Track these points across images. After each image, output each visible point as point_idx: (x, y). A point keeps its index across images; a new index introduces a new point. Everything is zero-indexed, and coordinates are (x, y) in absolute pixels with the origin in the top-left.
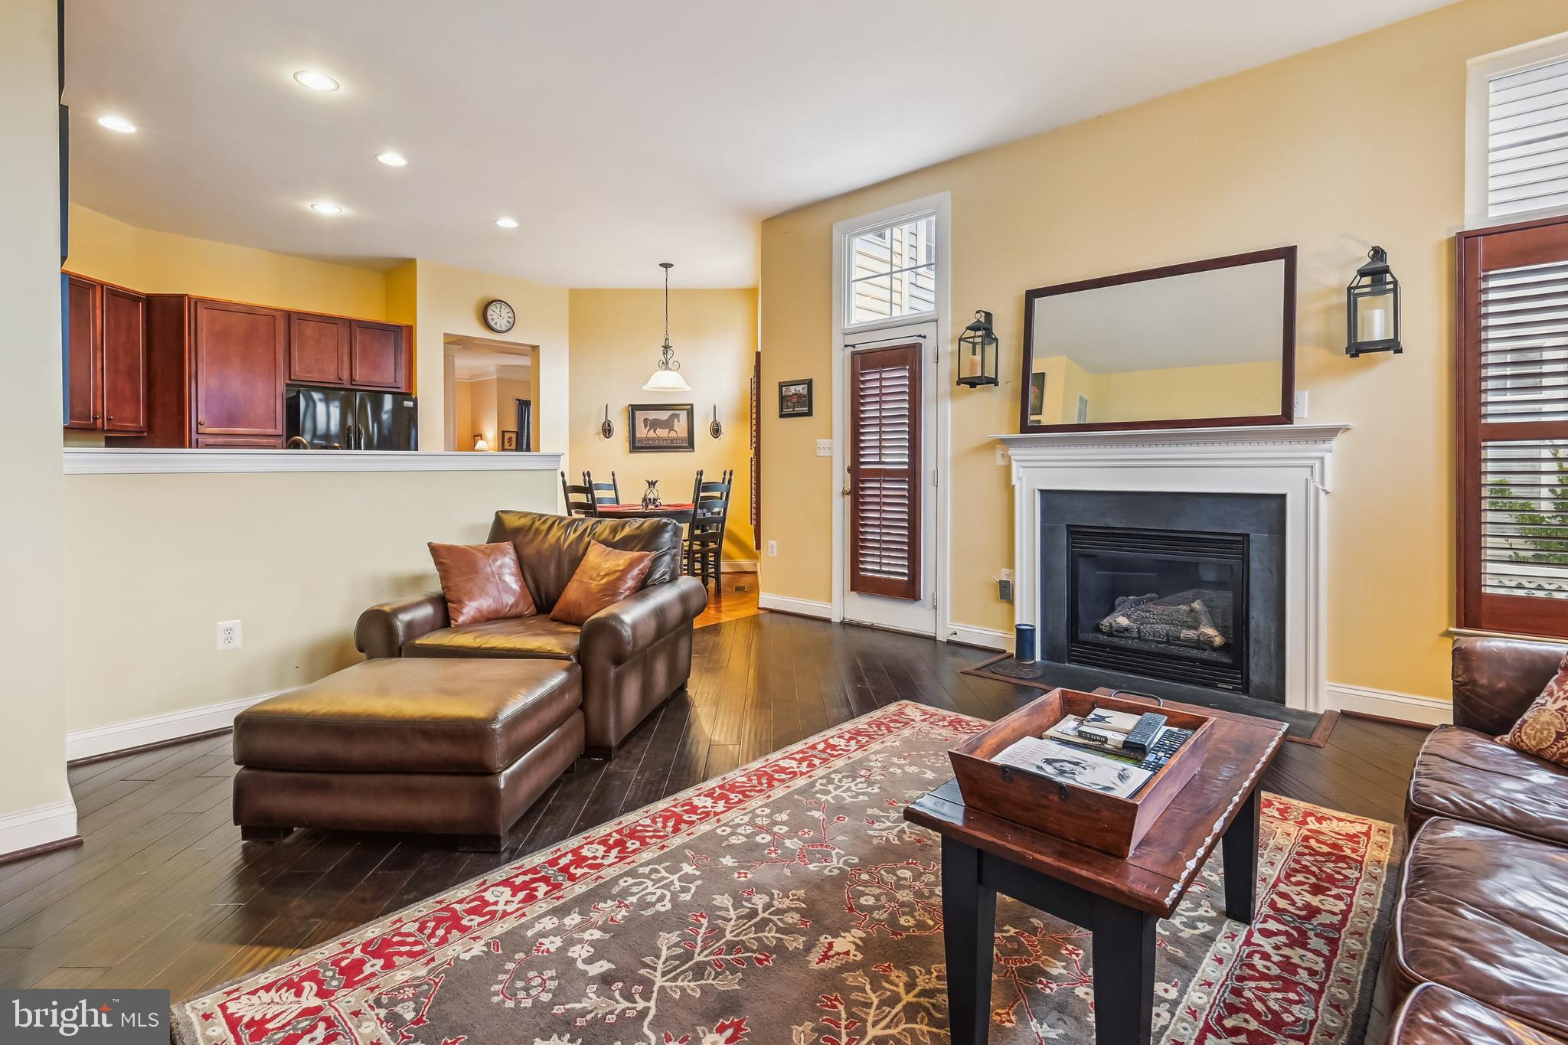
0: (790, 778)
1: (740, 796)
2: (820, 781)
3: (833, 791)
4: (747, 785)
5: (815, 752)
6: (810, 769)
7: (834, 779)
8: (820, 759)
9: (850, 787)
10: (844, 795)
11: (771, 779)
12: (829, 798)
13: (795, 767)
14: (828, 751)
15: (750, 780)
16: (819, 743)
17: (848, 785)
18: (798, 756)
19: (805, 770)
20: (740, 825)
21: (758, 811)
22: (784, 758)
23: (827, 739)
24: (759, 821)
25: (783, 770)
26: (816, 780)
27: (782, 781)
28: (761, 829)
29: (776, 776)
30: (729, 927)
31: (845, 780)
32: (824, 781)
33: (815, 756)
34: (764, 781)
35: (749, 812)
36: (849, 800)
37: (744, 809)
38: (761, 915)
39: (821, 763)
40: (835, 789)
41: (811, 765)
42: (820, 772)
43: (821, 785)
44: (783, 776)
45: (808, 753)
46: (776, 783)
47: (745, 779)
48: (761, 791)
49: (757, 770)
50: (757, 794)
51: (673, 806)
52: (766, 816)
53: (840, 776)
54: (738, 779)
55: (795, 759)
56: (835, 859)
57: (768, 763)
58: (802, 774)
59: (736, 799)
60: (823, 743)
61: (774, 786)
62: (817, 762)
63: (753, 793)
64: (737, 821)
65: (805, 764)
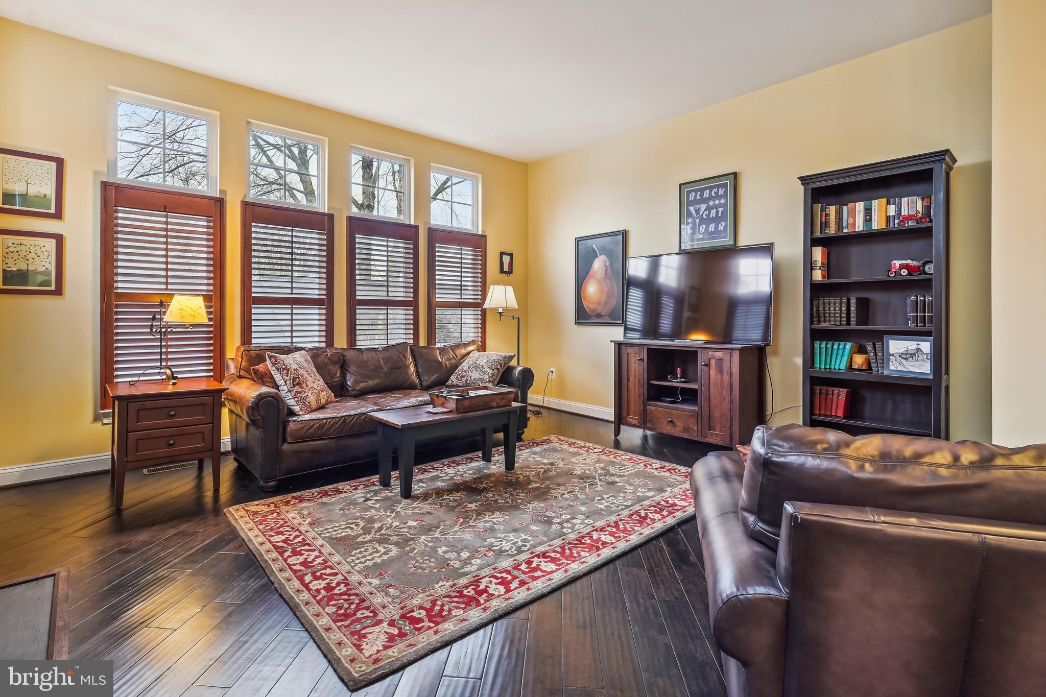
0: (548, 552)
1: (583, 541)
2: (526, 549)
3: (519, 542)
4: (580, 549)
5: (523, 577)
6: (531, 560)
7: (515, 550)
8: (520, 570)
9: (506, 543)
10: (513, 538)
11: (563, 553)
12: (524, 537)
13: (543, 563)
14: (510, 577)
15: (578, 553)
16: (516, 588)
17: (507, 545)
18: (538, 573)
19: (536, 559)
20: (580, 524)
21: (570, 531)
22: (552, 572)
23: (506, 593)
24: (569, 525)
25: (553, 560)
26: (528, 550)
27: (555, 551)
28: (568, 521)
29: (558, 555)
30: (578, 490)
31: (507, 549)
32: (523, 548)
33: (524, 572)
34: (567, 551)
35: (575, 531)
36: (511, 535)
37: (579, 533)
38: (566, 492)
39: (520, 565)
40: (517, 542)
41: (529, 563)
42: (523, 557)
43: (526, 546)
44: (552, 555)
45: (529, 577)
46: (559, 550)
47: (582, 554)
48: (569, 544)
49: (574, 561)
50: (571, 542)
51: (626, 537)
52: (565, 528)
53: (510, 552)
54: (587, 554)
55: (542, 571)
56: (531, 507)
57: (565, 568)
58: (538, 556)
59: (585, 539)
60: (511, 588)
61: (561, 547)
62: (524, 567)
63: (575, 542)
64: (582, 526)
65: (534, 565)
